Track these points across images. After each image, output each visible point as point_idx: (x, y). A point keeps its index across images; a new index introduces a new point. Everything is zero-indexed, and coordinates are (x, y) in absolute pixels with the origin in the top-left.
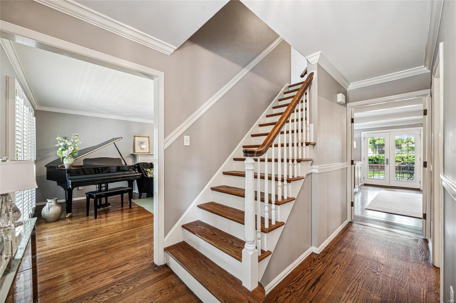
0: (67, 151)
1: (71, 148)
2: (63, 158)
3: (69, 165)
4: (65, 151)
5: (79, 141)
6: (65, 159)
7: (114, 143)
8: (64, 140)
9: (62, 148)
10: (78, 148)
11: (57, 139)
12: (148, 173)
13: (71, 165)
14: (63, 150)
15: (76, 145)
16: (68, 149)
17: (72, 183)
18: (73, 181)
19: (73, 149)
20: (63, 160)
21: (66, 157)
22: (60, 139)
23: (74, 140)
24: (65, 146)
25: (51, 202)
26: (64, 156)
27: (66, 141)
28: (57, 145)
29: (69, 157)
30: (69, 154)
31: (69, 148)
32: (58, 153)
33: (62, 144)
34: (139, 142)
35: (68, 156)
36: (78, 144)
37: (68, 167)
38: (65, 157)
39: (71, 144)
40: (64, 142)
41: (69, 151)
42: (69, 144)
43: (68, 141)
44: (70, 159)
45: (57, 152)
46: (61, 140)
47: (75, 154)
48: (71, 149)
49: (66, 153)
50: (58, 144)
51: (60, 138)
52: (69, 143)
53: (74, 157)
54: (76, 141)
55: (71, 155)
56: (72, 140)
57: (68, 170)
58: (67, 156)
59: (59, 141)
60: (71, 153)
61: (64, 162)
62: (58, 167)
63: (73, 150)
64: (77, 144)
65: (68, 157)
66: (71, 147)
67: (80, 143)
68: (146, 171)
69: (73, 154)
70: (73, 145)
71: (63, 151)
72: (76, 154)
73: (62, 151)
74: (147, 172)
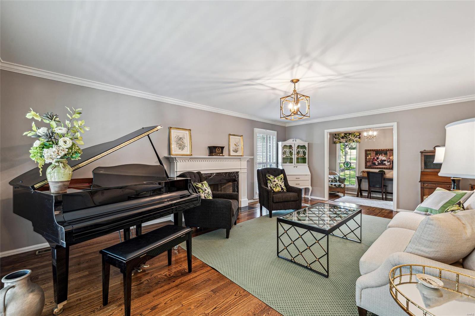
0: (55, 148)
1: (65, 142)
2: (46, 166)
3: (60, 184)
4: (48, 148)
5: (84, 126)
6: (49, 170)
7: (148, 135)
8: (47, 121)
9: (43, 140)
10: (82, 143)
11: (29, 116)
12: (200, 190)
13: (64, 185)
14: (44, 146)
15: (78, 135)
16: (57, 144)
17: (67, 233)
18: (70, 228)
19: (69, 144)
20: (44, 172)
21: (53, 163)
22: (36, 118)
23: (72, 124)
24: (50, 137)
25: (13, 287)
26: (47, 161)
27: (53, 124)
28: (30, 134)
29: (61, 165)
30: (59, 157)
31: (61, 142)
32: (31, 155)
33: (42, 131)
34: (176, 137)
35: (56, 162)
36: (82, 131)
37: (57, 189)
38: (51, 164)
39: (63, 130)
40: (48, 126)
41: (61, 148)
42: (60, 130)
43: (57, 124)
44: (62, 170)
45: (30, 151)
46: (39, 119)
47: (74, 156)
48: (64, 144)
49: (53, 154)
50: (32, 130)
51: (37, 116)
52: (60, 128)
53: (73, 164)
54: (76, 125)
55: (64, 160)
56: (67, 122)
57: (58, 195)
58: (54, 161)
59: (33, 123)
60: (65, 155)
61: (48, 176)
62: (34, 189)
63: (71, 148)
64: (81, 133)
65: (57, 164)
66: (66, 139)
67: (87, 129)
68: (195, 186)
69: (70, 156)
70: (69, 134)
71: (45, 150)
72: (77, 157)
73: (43, 148)
74: (198, 188)
